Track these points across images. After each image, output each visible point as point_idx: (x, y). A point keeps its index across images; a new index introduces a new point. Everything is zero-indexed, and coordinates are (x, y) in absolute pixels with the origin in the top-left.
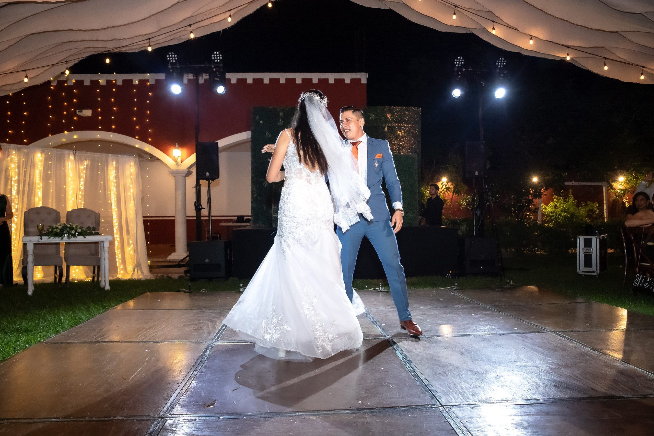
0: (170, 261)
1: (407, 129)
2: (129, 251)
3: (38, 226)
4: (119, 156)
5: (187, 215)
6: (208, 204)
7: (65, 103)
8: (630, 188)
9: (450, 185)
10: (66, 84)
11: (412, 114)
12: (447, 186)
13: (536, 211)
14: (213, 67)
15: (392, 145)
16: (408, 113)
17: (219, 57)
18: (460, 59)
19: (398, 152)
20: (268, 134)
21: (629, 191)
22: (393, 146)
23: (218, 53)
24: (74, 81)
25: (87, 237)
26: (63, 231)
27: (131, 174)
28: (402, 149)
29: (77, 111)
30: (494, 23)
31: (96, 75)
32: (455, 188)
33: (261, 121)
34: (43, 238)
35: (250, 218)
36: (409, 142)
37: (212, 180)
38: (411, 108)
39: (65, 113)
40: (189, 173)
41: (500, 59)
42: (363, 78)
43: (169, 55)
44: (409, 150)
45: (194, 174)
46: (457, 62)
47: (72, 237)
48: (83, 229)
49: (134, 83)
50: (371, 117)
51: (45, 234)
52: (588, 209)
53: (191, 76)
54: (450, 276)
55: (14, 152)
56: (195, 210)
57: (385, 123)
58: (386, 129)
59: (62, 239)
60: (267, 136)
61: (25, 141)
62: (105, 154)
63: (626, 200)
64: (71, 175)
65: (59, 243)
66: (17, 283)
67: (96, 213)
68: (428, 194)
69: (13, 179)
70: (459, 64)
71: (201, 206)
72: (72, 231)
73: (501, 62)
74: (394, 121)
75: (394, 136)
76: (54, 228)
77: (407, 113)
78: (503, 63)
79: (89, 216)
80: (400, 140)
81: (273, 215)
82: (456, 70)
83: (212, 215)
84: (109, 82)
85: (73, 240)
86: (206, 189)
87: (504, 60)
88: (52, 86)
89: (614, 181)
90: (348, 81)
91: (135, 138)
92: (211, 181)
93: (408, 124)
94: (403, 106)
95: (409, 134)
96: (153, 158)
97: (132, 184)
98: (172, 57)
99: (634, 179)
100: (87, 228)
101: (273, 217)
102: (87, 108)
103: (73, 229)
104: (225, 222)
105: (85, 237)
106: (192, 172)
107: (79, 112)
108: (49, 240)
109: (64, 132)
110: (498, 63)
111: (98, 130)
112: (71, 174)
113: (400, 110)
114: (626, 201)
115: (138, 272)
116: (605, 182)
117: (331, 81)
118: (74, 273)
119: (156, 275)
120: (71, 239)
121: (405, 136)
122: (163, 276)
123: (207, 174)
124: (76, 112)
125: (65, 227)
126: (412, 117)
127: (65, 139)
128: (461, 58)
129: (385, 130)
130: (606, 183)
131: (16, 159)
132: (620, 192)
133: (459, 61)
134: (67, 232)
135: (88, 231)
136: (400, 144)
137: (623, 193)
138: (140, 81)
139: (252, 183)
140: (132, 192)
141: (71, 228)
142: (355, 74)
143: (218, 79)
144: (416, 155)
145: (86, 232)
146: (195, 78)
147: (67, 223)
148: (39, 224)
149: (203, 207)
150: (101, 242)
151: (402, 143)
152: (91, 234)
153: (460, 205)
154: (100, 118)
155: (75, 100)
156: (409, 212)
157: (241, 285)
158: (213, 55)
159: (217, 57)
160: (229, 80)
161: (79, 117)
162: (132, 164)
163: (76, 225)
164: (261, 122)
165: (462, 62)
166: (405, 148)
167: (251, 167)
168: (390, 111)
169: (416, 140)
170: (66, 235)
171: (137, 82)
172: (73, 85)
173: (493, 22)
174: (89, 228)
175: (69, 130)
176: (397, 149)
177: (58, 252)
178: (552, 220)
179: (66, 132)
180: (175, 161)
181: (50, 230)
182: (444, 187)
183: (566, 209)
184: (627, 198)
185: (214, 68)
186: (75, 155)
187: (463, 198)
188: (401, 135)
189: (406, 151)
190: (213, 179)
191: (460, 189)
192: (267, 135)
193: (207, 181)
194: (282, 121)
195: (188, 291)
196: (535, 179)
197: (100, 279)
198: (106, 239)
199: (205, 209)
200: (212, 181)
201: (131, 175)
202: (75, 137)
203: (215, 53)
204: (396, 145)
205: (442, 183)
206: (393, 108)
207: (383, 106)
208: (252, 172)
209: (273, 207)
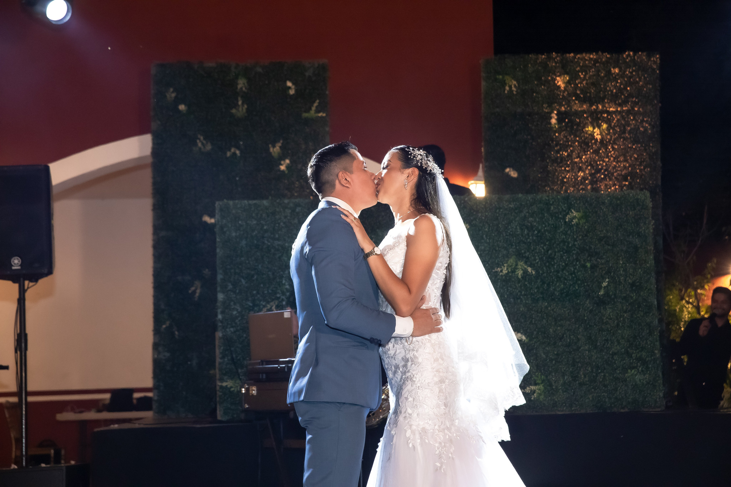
1: (616, 118)
6: (16, 352)
11: (631, 73)
15: (572, 169)
16: (620, 71)
19: (593, 189)
20: (203, 144)
22: (576, 170)
28: (604, 179)
33: (181, 104)
35: (150, 394)
36: (625, 156)
37: (31, 280)
38: (629, 55)
44: (626, 180)
50: (507, 88)
57: (550, 105)
58: (554, 121)
60: (200, 149)
68: (689, 313)
74: (578, 97)
75: (578, 141)
77: (617, 71)
80: (596, 152)
81: (219, 384)
83: (31, 388)
86: (13, 307)
92: (26, 282)
93: (620, 105)
94: (603, 52)
95: (624, 132)
101: (218, 388)
104: (73, 410)
113: (594, 64)
121: (610, 140)
123: (16, 262)
126: (630, 84)
129: (550, 123)
136: (598, 165)
139: (155, 288)
144: (648, 194)
151: (604, 161)
156: (632, 368)
164: (182, 107)
166: (612, 174)
167: (154, 240)
168: (565, 69)
169: (645, 150)
176: (587, 179)
188: (599, 137)
189: (615, 185)
190: (35, 278)
192: (200, 145)
193: (14, 282)
194: (243, 104)
200: (31, 284)
204: (584, 167)
206: (574, 57)
207: (543, 54)
208: (154, 255)
209: (218, 360)
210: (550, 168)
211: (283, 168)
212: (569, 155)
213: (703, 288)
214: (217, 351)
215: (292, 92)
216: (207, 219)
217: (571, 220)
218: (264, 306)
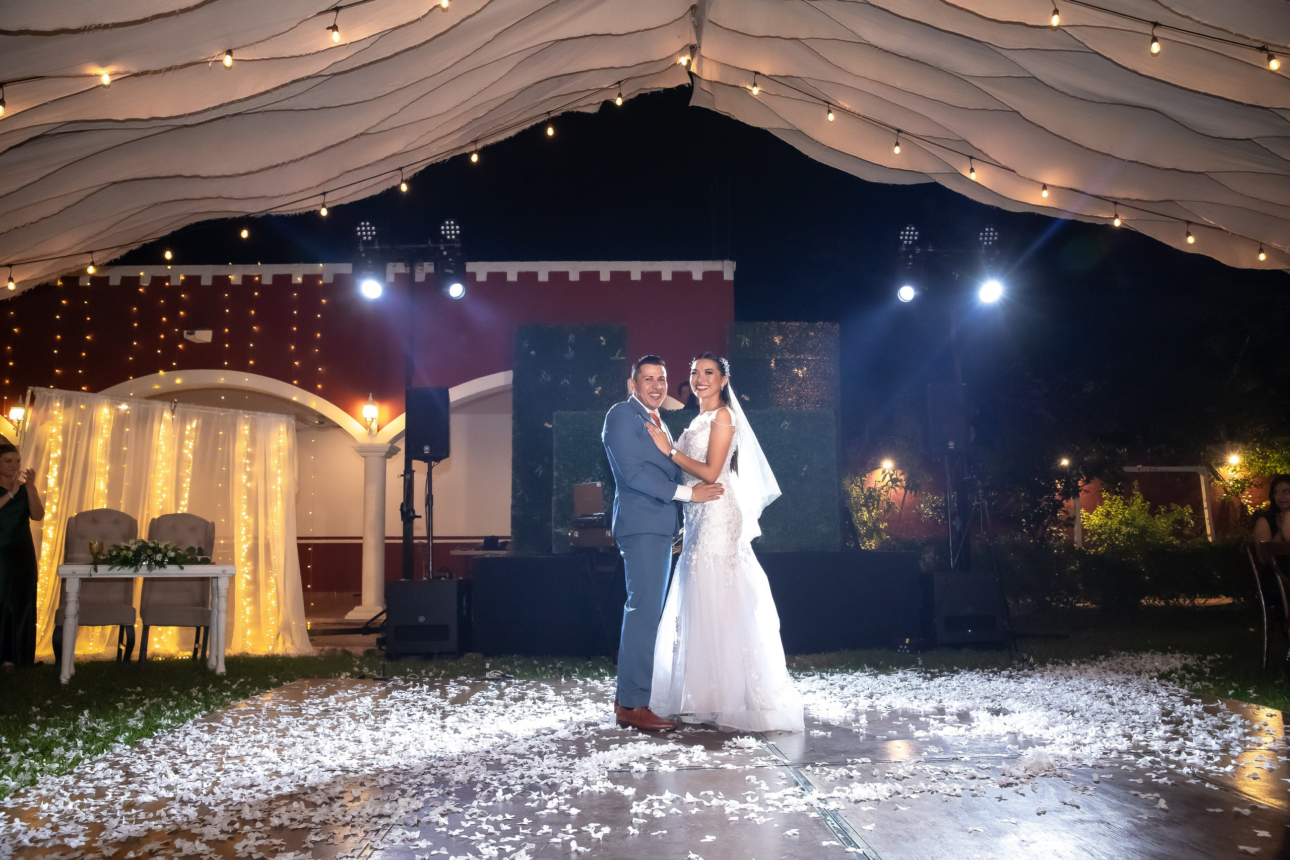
0: (350, 623)
1: (812, 364)
2: (269, 598)
3: (91, 545)
4: (259, 413)
5: (387, 535)
6: (426, 506)
7: (164, 319)
8: (1253, 478)
9: (898, 474)
10: (167, 284)
11: (822, 335)
12: (894, 476)
13: (1070, 522)
14: (442, 248)
15: (784, 397)
16: (815, 333)
17: (455, 230)
18: (910, 231)
19: (798, 409)
20: (545, 376)
21: (1252, 483)
23: (452, 222)
24: (183, 278)
25: (186, 567)
26: (140, 555)
27: (279, 450)
28: (805, 403)
29: (185, 332)
30: (972, 160)
31: (224, 266)
32: (907, 480)
33: (532, 350)
34: (100, 567)
35: (509, 540)
36: (818, 388)
37: (435, 462)
38: (820, 324)
39: (162, 336)
40: (392, 451)
41: (987, 229)
42: (728, 270)
43: (361, 227)
44: (819, 404)
45: (402, 453)
46: (904, 235)
47: (157, 567)
48: (180, 551)
49: (294, 282)
50: (743, 343)
51: (104, 560)
52: (1173, 520)
53: (401, 268)
54: (907, 649)
55: (58, 404)
56: (402, 519)
57: (771, 354)
58: (773, 365)
59: (136, 570)
60: (544, 379)
61: (83, 388)
62: (232, 410)
63: (1247, 501)
64: (164, 449)
65: (130, 581)
66: (42, 660)
67: (207, 523)
69: (52, 456)
70: (908, 240)
71: (414, 511)
72: (158, 555)
73: (989, 235)
74: (788, 350)
75: (788, 378)
76: (123, 549)
77: (812, 334)
78: (993, 237)
79: (193, 529)
80: (800, 385)
81: (553, 529)
82: (904, 251)
83: (436, 533)
84: (247, 279)
85: (158, 573)
86: (425, 477)
87: (994, 232)
88: (141, 287)
89: (1222, 464)
90: (697, 276)
91: (291, 383)
92: (433, 463)
93: (815, 355)
94: (804, 321)
95: (818, 373)
96: (325, 423)
97: (279, 467)
98: (366, 231)
99: (1259, 459)
100: (187, 550)
101: (553, 532)
102: (203, 327)
103: (159, 551)
104: (461, 549)
105: (182, 568)
106: (399, 450)
107: (188, 334)
108: (111, 572)
109: (158, 372)
110: (984, 236)
111: (222, 367)
112: (164, 447)
113: (798, 330)
114: (1248, 503)
115: (284, 643)
116: (1201, 465)
117: (667, 276)
118: (158, 643)
119: (321, 648)
120: (153, 572)
121: (809, 378)
122: (335, 650)
123: (427, 449)
124: (183, 334)
125: (144, 547)
126: (822, 343)
127: (158, 384)
128: (913, 228)
129: (770, 366)
130: (1205, 468)
131: (61, 418)
132: (1233, 486)
133: (909, 235)
134: (146, 557)
135: (189, 555)
136: (800, 394)
137: (1241, 487)
138: (305, 277)
139: (513, 469)
140: (279, 483)
141: (156, 550)
142: (710, 262)
143: (451, 271)
144: (832, 412)
145: (185, 557)
146: (408, 269)
147: (149, 539)
148: (94, 542)
149: (417, 514)
150: (213, 578)
151: (804, 392)
152: (194, 562)
153: (920, 514)
154: (227, 345)
155: (182, 313)
156: (821, 523)
157: (488, 665)
158: (443, 227)
159: (450, 230)
160: (474, 275)
161: (188, 343)
162: (283, 429)
163: (165, 543)
164: (533, 353)
165: (914, 236)
166: (810, 400)
167: (513, 438)
168: (780, 332)
169: (831, 385)
170: (144, 563)
171: (300, 280)
172: (180, 284)
173: (971, 158)
174: (191, 550)
175: (168, 368)
176: (794, 403)
177: (129, 600)
178: (1104, 541)
179: (161, 373)
180: (367, 427)
181: (115, 553)
182: (888, 478)
183: (1129, 520)
184: (1250, 496)
185: (446, 249)
186: (173, 412)
187: (925, 501)
188: (801, 376)
189: (811, 407)
190: (438, 460)
191: (918, 482)
192: (543, 377)
193: (425, 462)
194: (572, 351)
195: (381, 677)
196: (1065, 462)
197: (208, 653)
198: (224, 571)
199: (420, 517)
200: (436, 464)
201: (279, 452)
202: (178, 381)
203: (447, 222)
204: (792, 395)
205: (884, 472)
206: (786, 324)
207: (766, 321)
208: (513, 448)
209: (553, 515)
210: (770, 395)
211: (596, 392)
212: (783, 387)
213: (865, 476)
214: (553, 509)
215: (603, 343)
216: (547, 425)
217: (784, 427)
218: (584, 480)
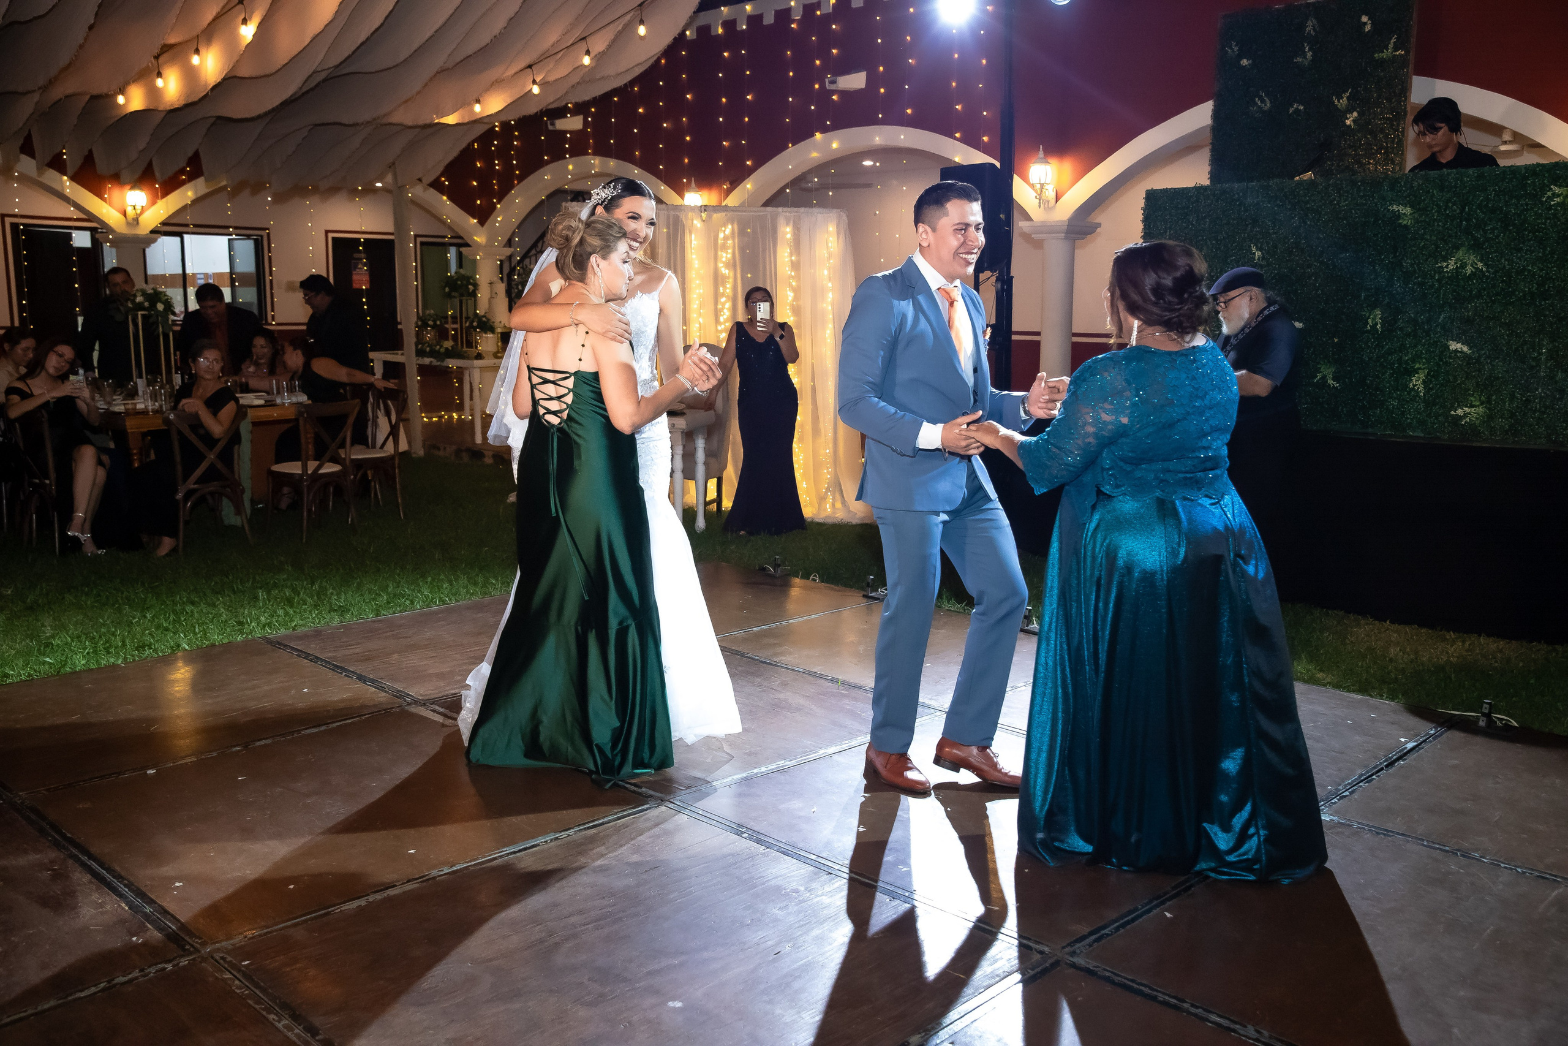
4: (802, 210)
10: (818, 12)
24: (834, 2)
33: (1243, 58)
61: (748, 163)
88: (794, 21)
91: (953, 137)
107: (832, 82)
109: (813, 135)
111: (876, 123)
127: (815, 152)
154: (882, 90)
161: (842, 93)
164: (1245, 62)
175: (824, 130)
179: (818, 136)
180: (1038, 196)
201: (829, 258)
202: (835, 145)
211: (1348, 122)
215: (1367, 28)
